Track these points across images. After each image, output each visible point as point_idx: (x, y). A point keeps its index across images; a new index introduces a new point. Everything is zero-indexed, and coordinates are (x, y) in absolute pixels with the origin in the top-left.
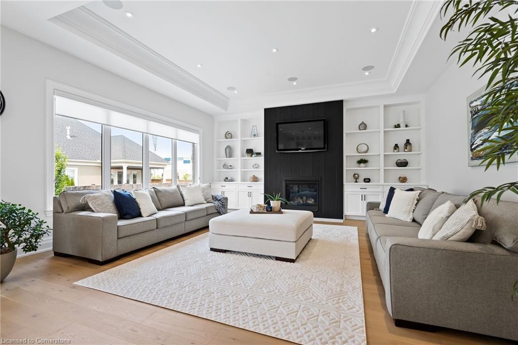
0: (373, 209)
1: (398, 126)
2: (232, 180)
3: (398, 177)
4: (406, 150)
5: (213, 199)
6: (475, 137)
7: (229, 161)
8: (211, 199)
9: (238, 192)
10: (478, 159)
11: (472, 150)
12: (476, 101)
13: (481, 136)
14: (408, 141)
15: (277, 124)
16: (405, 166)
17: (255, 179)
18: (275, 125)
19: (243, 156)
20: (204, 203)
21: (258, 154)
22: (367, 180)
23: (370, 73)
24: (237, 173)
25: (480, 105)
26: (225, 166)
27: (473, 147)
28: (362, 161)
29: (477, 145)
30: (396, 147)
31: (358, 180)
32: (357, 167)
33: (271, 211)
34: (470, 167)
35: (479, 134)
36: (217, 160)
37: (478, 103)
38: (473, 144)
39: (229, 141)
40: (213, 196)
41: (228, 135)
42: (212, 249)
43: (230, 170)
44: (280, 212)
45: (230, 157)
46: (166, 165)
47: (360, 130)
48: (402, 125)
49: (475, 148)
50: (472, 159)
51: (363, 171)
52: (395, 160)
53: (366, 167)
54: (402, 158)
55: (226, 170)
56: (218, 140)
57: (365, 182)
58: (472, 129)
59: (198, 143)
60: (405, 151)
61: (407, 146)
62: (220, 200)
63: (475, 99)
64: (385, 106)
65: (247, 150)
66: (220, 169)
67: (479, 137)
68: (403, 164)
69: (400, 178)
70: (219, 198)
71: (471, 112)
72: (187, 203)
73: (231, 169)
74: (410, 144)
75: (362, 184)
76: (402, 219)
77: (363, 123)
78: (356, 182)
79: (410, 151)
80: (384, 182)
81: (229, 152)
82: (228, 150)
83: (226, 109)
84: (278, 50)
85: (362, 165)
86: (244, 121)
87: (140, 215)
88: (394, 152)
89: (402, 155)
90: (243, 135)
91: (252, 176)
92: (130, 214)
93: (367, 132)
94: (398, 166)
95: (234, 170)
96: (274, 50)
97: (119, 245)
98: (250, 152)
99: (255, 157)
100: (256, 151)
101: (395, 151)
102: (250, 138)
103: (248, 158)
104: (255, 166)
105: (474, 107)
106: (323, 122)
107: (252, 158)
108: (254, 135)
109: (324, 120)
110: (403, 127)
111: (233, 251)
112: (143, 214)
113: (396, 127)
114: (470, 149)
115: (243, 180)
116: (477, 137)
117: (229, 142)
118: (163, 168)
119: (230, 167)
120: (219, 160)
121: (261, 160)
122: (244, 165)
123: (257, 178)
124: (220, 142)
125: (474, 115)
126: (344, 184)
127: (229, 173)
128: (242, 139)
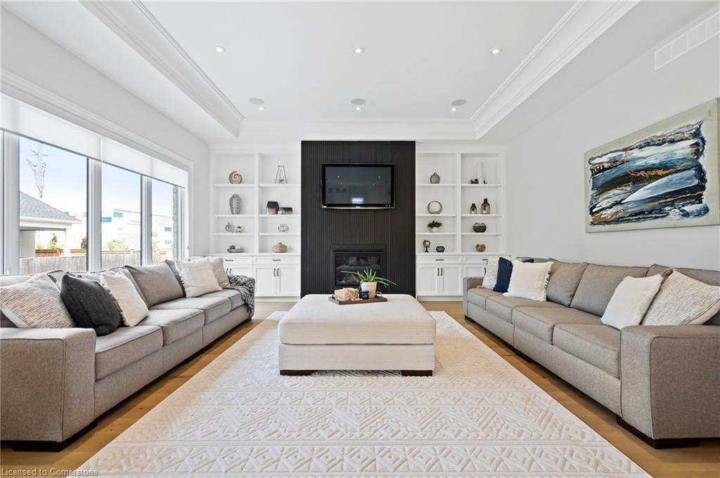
0: (475, 287)
1: (476, 182)
2: (241, 251)
3: (475, 246)
4: (484, 212)
5: (231, 283)
6: (598, 198)
7: (237, 220)
8: (227, 284)
9: (256, 269)
10: (604, 225)
11: (592, 214)
12: (601, 157)
13: (608, 198)
14: (486, 200)
15: (324, 166)
16: (483, 232)
17: (283, 249)
18: (321, 166)
19: (261, 212)
20: (219, 291)
21: (289, 210)
22: (440, 249)
23: (457, 109)
24: (251, 240)
25: (608, 162)
26: (229, 227)
27: (594, 211)
28: (434, 225)
29: (601, 208)
30: (473, 208)
31: (428, 249)
32: (426, 232)
33: (367, 298)
34: (587, 234)
35: (605, 195)
36: (215, 217)
37: (605, 159)
38: (594, 207)
39: (235, 187)
40: (229, 278)
41: (235, 178)
42: (284, 373)
43: (239, 234)
44: (377, 299)
45: (238, 213)
46: (70, 224)
47: (432, 183)
48: (480, 181)
49: (597, 212)
50: (592, 223)
51: (436, 237)
52: (472, 223)
53: (438, 232)
54: (480, 222)
55: (231, 234)
56: (215, 185)
57: (438, 251)
58: (592, 189)
59: (186, 186)
60: (482, 213)
61: (485, 206)
62: (244, 284)
63: (600, 155)
64: (463, 155)
65: (269, 203)
66: (218, 232)
67: (604, 199)
68: (480, 229)
69: (478, 246)
70: (242, 281)
71: (592, 170)
72: (189, 291)
73: (240, 232)
74: (488, 204)
75: (433, 254)
76: (533, 298)
77: (435, 174)
78: (427, 251)
79: (489, 213)
80: (462, 251)
81: (237, 205)
82: (235, 201)
83: (237, 135)
84: (363, 50)
85: (435, 229)
86: (263, 158)
87: (122, 324)
88: (471, 213)
89: (479, 218)
90: (262, 179)
91: (277, 243)
92: (106, 325)
93: (440, 187)
94: (476, 232)
95: (246, 234)
96: (358, 51)
97: (98, 395)
98: (273, 206)
99: (282, 214)
100: (282, 204)
101: (473, 212)
102: (273, 185)
103: (270, 215)
104: (283, 228)
105: (597, 164)
106: (389, 169)
107: (276, 215)
108: (281, 181)
109: (392, 167)
110: (481, 184)
111: (323, 371)
112: (128, 322)
113: (472, 182)
114: (589, 212)
115: (262, 250)
116: (600, 199)
117: (236, 189)
118: (64, 230)
119: (239, 229)
120: (218, 217)
121: (295, 220)
122: (263, 227)
123: (285, 247)
124: (218, 188)
125: (596, 173)
126: (417, 254)
127: (237, 240)
128: (261, 185)
